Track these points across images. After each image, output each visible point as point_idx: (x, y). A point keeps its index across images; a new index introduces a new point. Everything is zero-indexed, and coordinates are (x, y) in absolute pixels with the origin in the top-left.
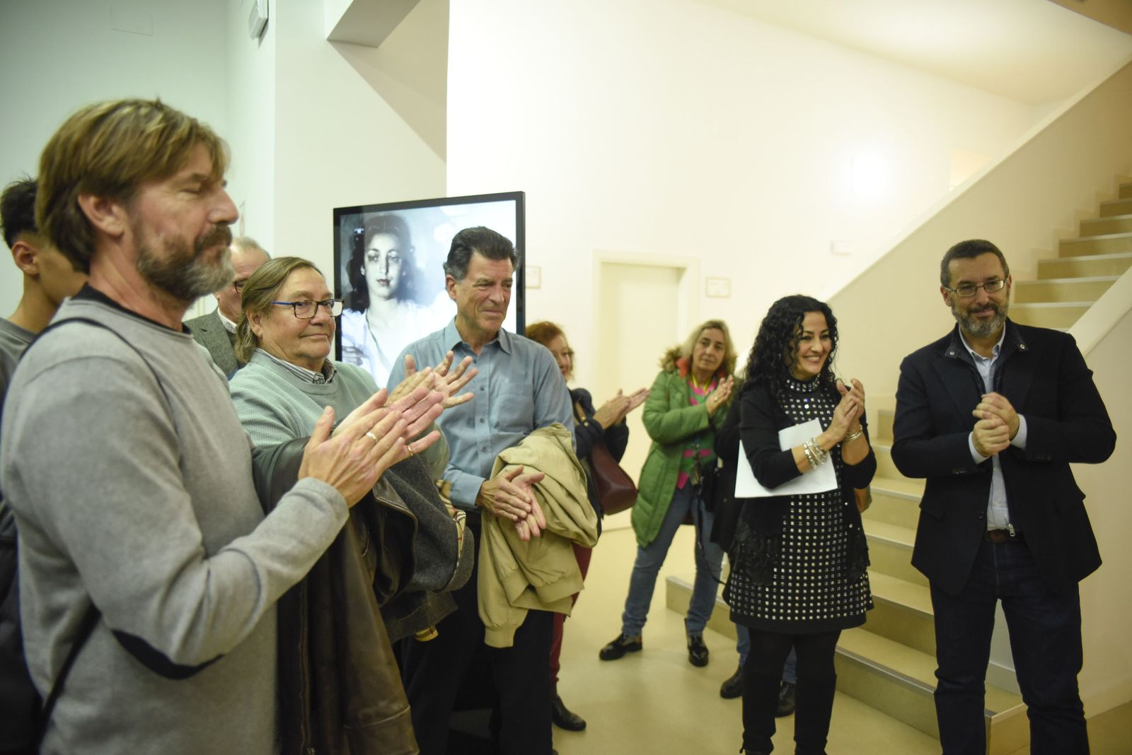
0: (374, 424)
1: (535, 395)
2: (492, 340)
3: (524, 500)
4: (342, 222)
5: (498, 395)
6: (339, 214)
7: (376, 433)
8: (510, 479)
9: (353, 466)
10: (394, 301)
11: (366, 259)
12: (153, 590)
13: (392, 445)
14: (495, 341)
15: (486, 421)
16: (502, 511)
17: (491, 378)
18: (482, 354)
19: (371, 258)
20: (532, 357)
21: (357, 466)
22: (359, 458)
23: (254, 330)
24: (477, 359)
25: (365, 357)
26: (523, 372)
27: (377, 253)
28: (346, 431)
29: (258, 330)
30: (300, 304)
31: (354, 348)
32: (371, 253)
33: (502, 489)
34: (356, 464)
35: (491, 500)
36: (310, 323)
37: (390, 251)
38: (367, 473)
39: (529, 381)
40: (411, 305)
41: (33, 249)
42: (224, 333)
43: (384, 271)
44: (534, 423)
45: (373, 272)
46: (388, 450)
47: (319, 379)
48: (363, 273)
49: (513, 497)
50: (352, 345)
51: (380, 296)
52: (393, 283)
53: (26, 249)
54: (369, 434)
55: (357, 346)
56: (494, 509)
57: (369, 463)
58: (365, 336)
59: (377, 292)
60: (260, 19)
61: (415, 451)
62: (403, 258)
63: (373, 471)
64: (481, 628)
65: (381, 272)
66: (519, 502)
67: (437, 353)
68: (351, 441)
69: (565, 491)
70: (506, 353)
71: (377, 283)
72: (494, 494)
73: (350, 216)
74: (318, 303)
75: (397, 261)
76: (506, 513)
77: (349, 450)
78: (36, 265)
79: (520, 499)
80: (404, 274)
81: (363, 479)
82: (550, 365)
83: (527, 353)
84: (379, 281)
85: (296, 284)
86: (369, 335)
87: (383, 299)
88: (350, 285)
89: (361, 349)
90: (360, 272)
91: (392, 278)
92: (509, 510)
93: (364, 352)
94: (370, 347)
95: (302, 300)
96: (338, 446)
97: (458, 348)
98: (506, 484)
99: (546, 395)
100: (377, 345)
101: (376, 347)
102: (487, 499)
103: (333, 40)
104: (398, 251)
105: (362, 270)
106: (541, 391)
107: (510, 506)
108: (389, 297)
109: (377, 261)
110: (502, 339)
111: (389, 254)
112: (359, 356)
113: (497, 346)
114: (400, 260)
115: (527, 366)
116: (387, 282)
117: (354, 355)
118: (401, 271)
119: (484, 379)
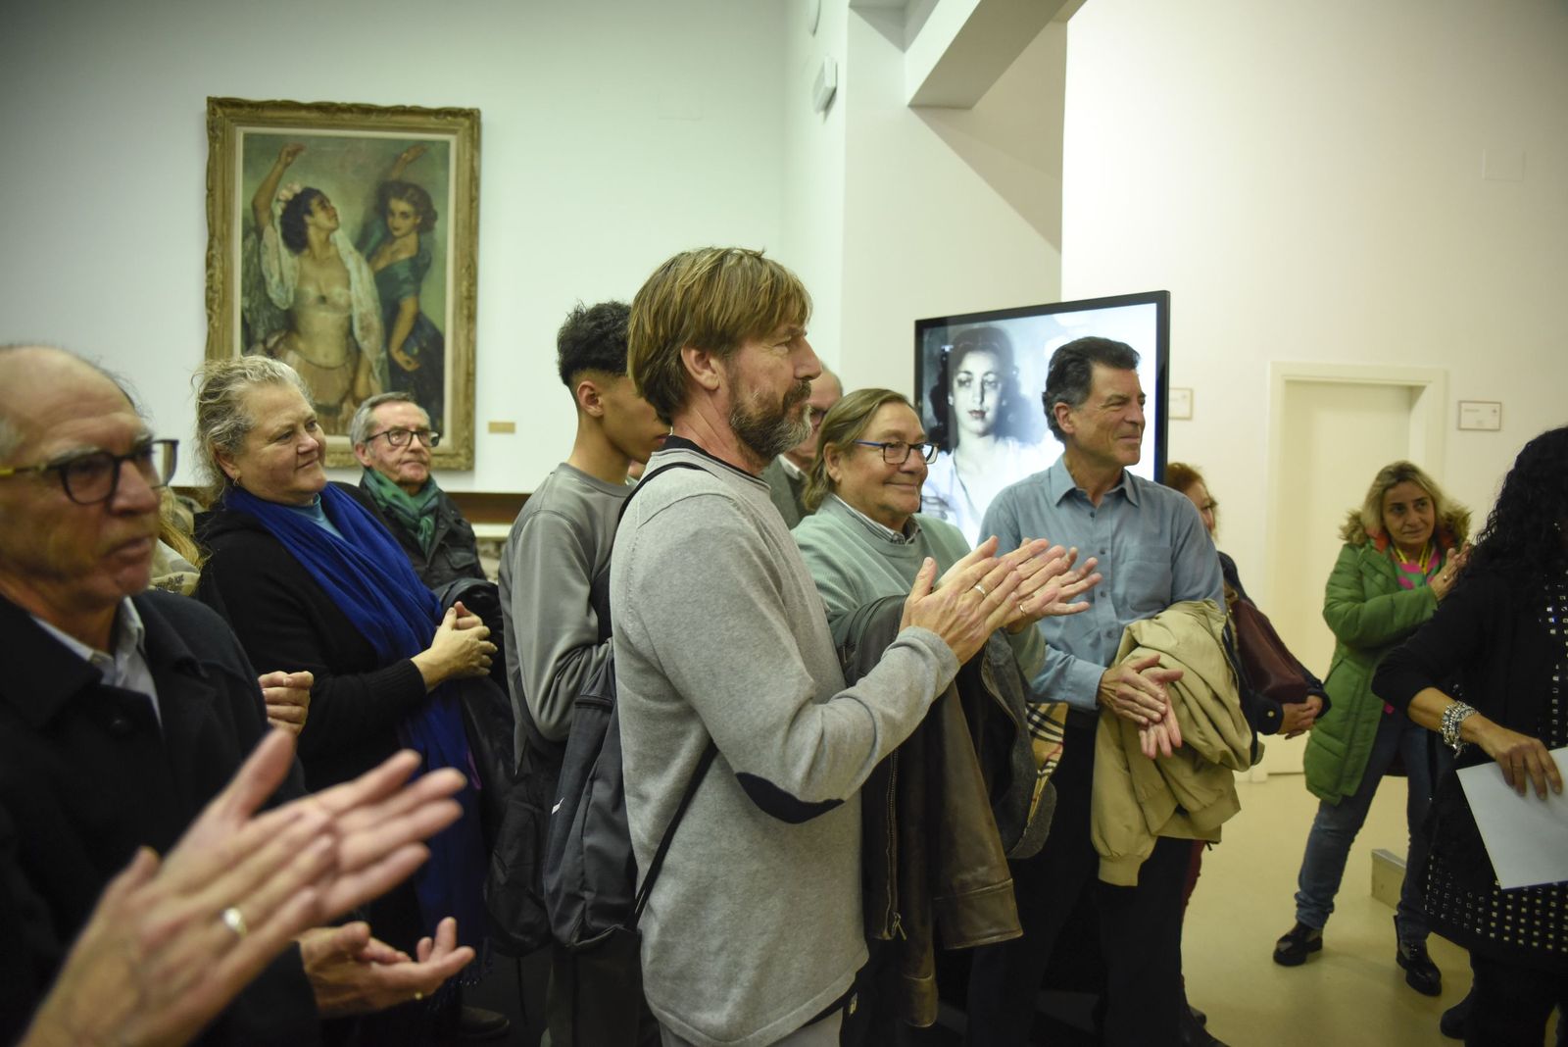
0: (983, 576)
1: (1174, 559)
2: (1116, 486)
3: (1156, 697)
4: (926, 338)
5: (1124, 562)
6: (922, 326)
7: (984, 587)
8: (1139, 670)
9: (959, 622)
10: (990, 438)
11: (956, 384)
12: (775, 727)
13: (1003, 601)
14: (1118, 488)
15: (1108, 595)
16: (1126, 711)
17: (1114, 537)
18: (1104, 506)
19: (962, 383)
20: (1169, 508)
21: (964, 622)
22: (966, 613)
23: (831, 473)
24: (1096, 512)
25: (952, 510)
26: (1156, 531)
27: (970, 376)
28: (950, 583)
29: (836, 474)
30: (892, 446)
31: (937, 498)
32: (963, 376)
33: (1126, 682)
34: (963, 619)
35: (1113, 696)
36: (898, 469)
37: (987, 374)
38: (975, 631)
39: (1166, 543)
40: (1012, 444)
41: (598, 389)
42: (784, 478)
43: (979, 399)
44: (1172, 599)
45: (964, 400)
46: (998, 606)
47: (899, 540)
48: (951, 403)
49: (1140, 693)
50: (934, 495)
51: (971, 432)
52: (989, 415)
53: (592, 389)
54: (978, 587)
55: (941, 496)
56: (1116, 709)
57: (978, 618)
58: (952, 483)
59: (968, 427)
60: (826, 88)
61: (1028, 612)
62: (1005, 382)
63: (982, 629)
64: (1094, 858)
65: (974, 401)
66: (1150, 699)
67: (1042, 501)
68: (957, 593)
69: (1210, 692)
70: (1133, 504)
71: (969, 415)
72: (1117, 689)
73: (936, 329)
74: (911, 447)
75: (995, 387)
76: (1132, 715)
77: (956, 604)
78: (601, 406)
79: (1151, 695)
80: (1004, 403)
81: (972, 637)
82: (1194, 520)
83: (1162, 503)
84: (971, 412)
85: (886, 420)
86: (957, 482)
87: (976, 436)
88: (934, 419)
89: (945, 500)
90: (947, 401)
91: (988, 409)
92: (1136, 710)
93: (950, 505)
94: (958, 498)
95: (894, 441)
96: (942, 600)
97: (1071, 497)
98: (1132, 675)
99: (1189, 559)
100: (967, 495)
101: (965, 499)
102: (1106, 695)
103: (918, 105)
104: (996, 374)
105: (950, 398)
106: (1181, 556)
107: (1137, 705)
108: (984, 434)
109: (969, 386)
110: (1127, 485)
111: (986, 378)
112: (942, 509)
113: (1121, 494)
114: (1000, 386)
115: (1162, 522)
116: (982, 414)
117: (937, 508)
118: (1000, 399)
119: (1105, 540)
